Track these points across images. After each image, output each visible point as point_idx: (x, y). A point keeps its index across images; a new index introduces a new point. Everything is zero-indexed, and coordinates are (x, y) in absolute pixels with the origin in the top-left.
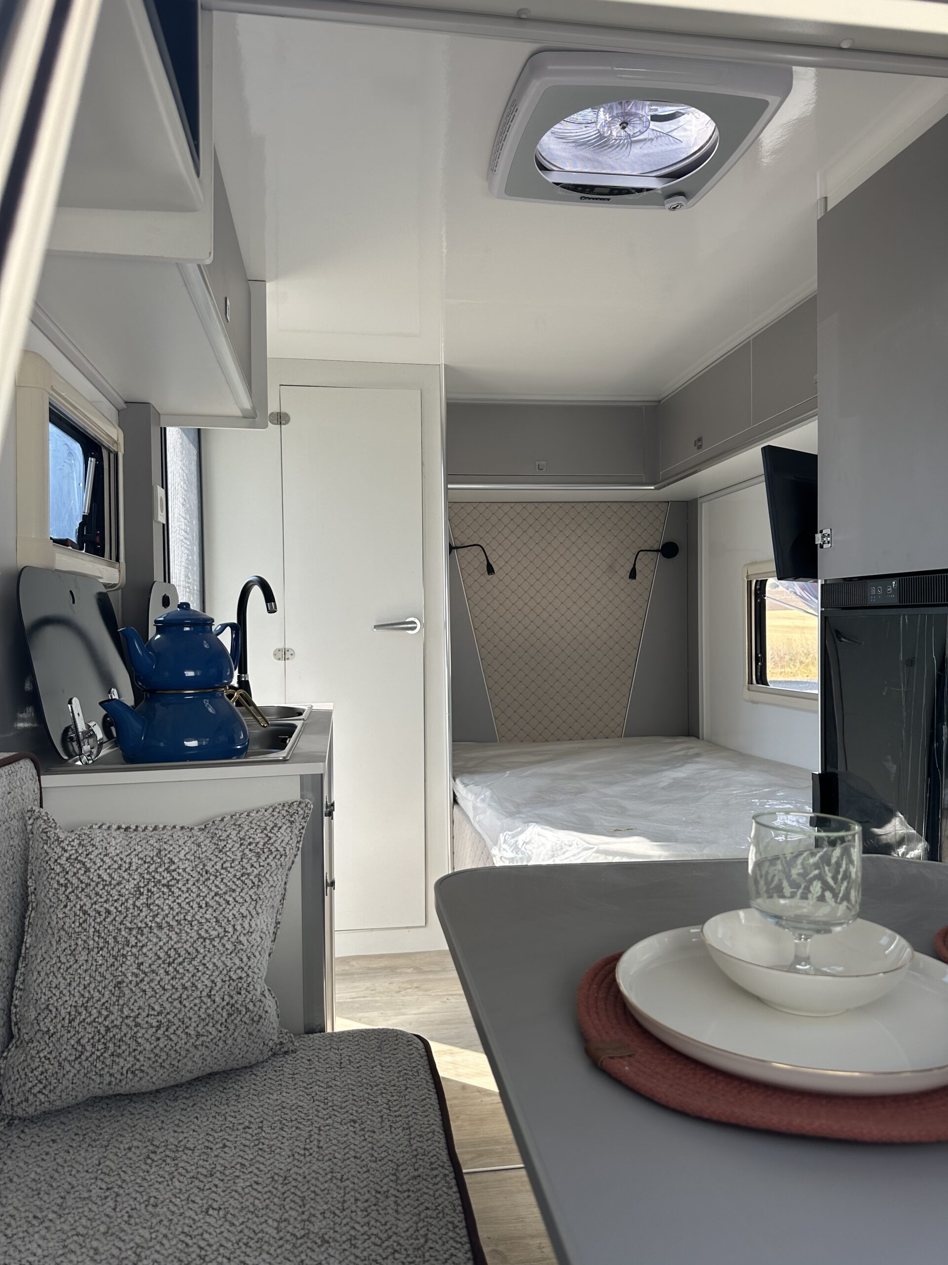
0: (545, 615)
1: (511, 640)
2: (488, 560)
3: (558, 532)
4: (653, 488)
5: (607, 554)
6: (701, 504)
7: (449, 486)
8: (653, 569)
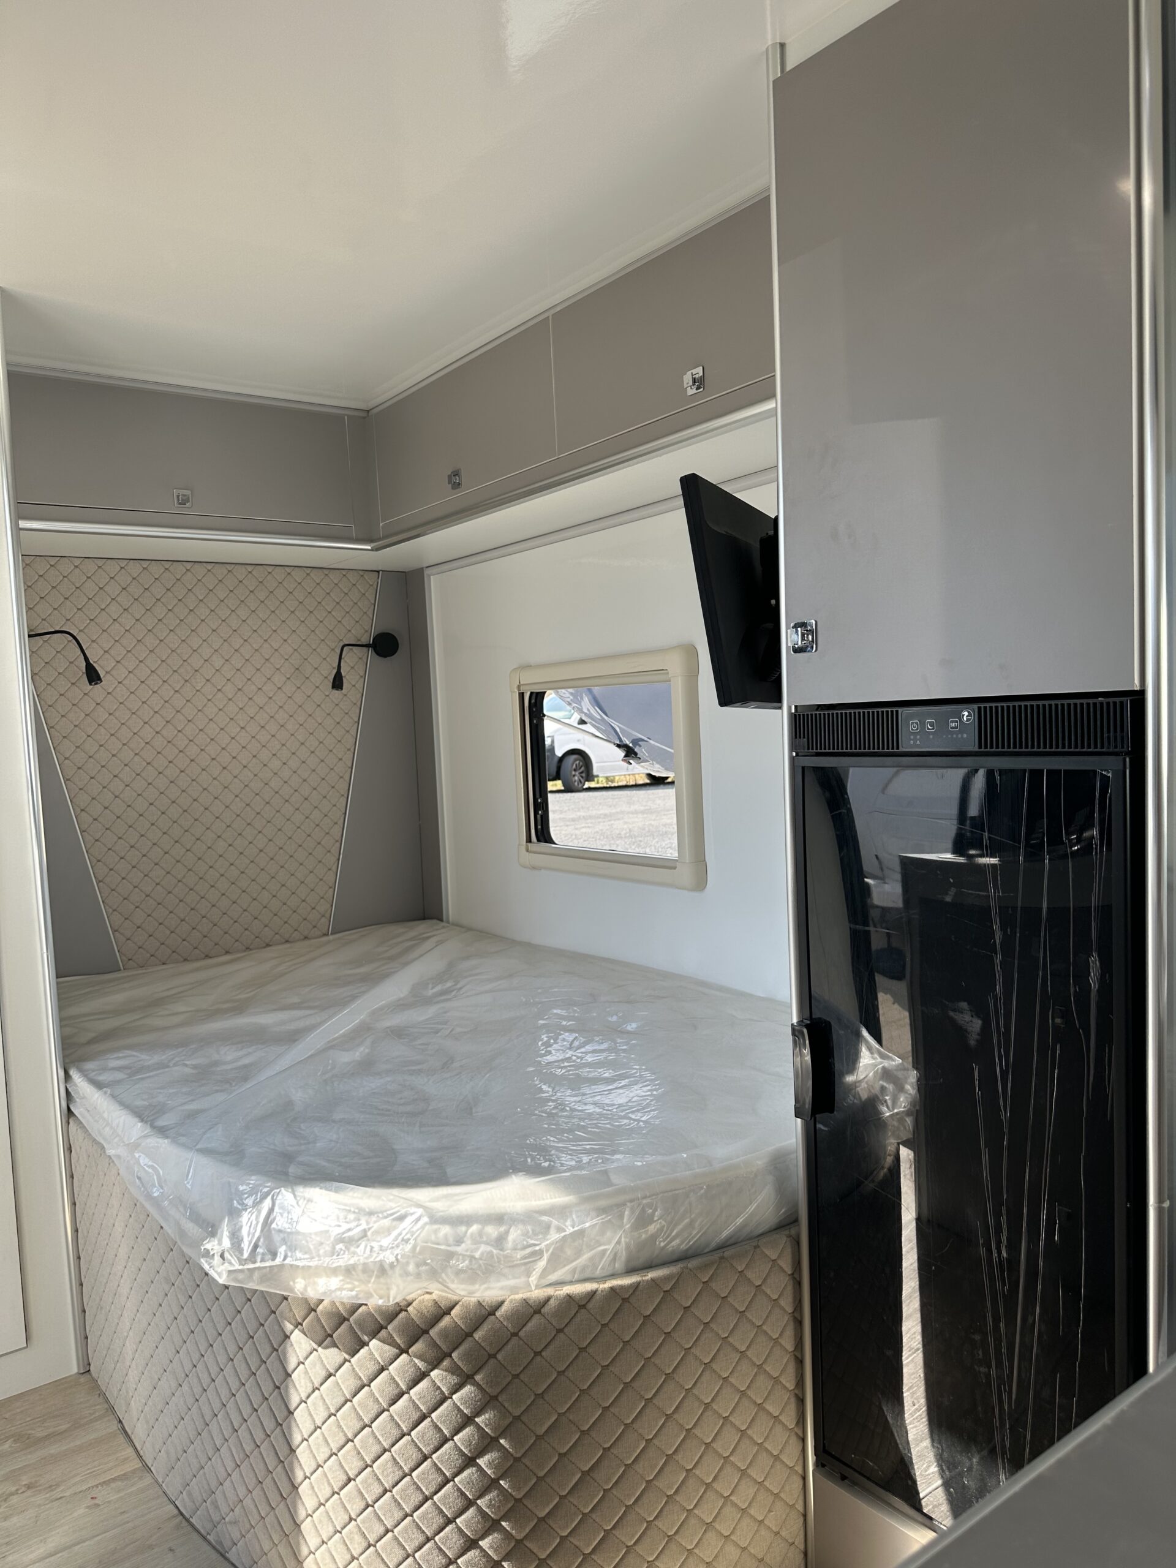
0: (193, 750)
1: (135, 794)
2: (86, 659)
3: (208, 611)
4: (369, 548)
5: (291, 650)
6: (429, 576)
7: (23, 524)
8: (362, 673)
